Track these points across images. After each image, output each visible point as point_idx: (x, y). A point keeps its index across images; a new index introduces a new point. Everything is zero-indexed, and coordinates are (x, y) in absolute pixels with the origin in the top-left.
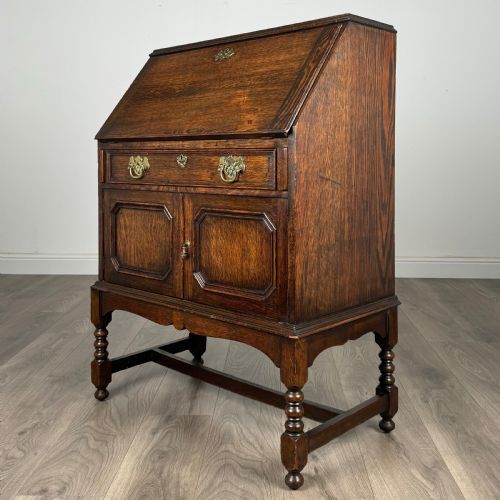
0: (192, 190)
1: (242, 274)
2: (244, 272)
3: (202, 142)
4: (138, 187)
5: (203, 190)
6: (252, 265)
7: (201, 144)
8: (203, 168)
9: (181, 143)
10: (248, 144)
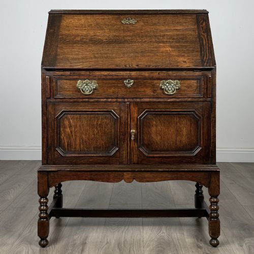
0: (138, 100)
1: (176, 144)
2: (178, 143)
3: (147, 72)
4: (87, 100)
5: (147, 100)
6: (184, 138)
7: (146, 74)
8: (147, 87)
9: (128, 72)
10: (184, 73)
